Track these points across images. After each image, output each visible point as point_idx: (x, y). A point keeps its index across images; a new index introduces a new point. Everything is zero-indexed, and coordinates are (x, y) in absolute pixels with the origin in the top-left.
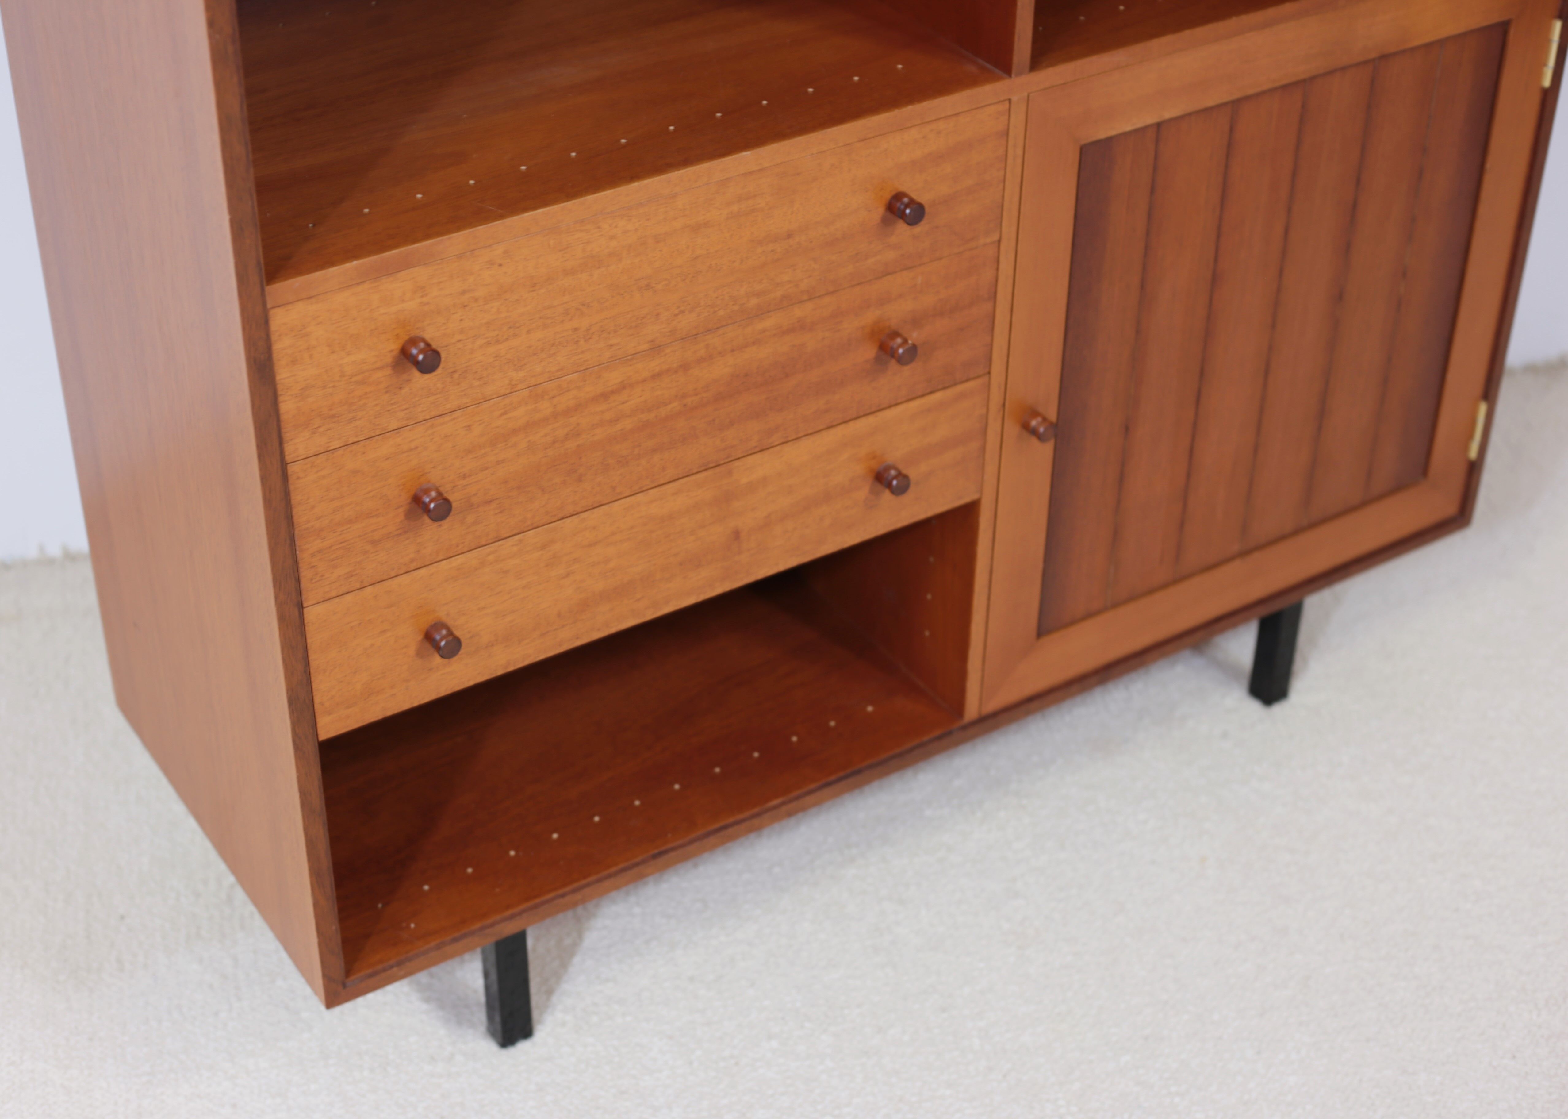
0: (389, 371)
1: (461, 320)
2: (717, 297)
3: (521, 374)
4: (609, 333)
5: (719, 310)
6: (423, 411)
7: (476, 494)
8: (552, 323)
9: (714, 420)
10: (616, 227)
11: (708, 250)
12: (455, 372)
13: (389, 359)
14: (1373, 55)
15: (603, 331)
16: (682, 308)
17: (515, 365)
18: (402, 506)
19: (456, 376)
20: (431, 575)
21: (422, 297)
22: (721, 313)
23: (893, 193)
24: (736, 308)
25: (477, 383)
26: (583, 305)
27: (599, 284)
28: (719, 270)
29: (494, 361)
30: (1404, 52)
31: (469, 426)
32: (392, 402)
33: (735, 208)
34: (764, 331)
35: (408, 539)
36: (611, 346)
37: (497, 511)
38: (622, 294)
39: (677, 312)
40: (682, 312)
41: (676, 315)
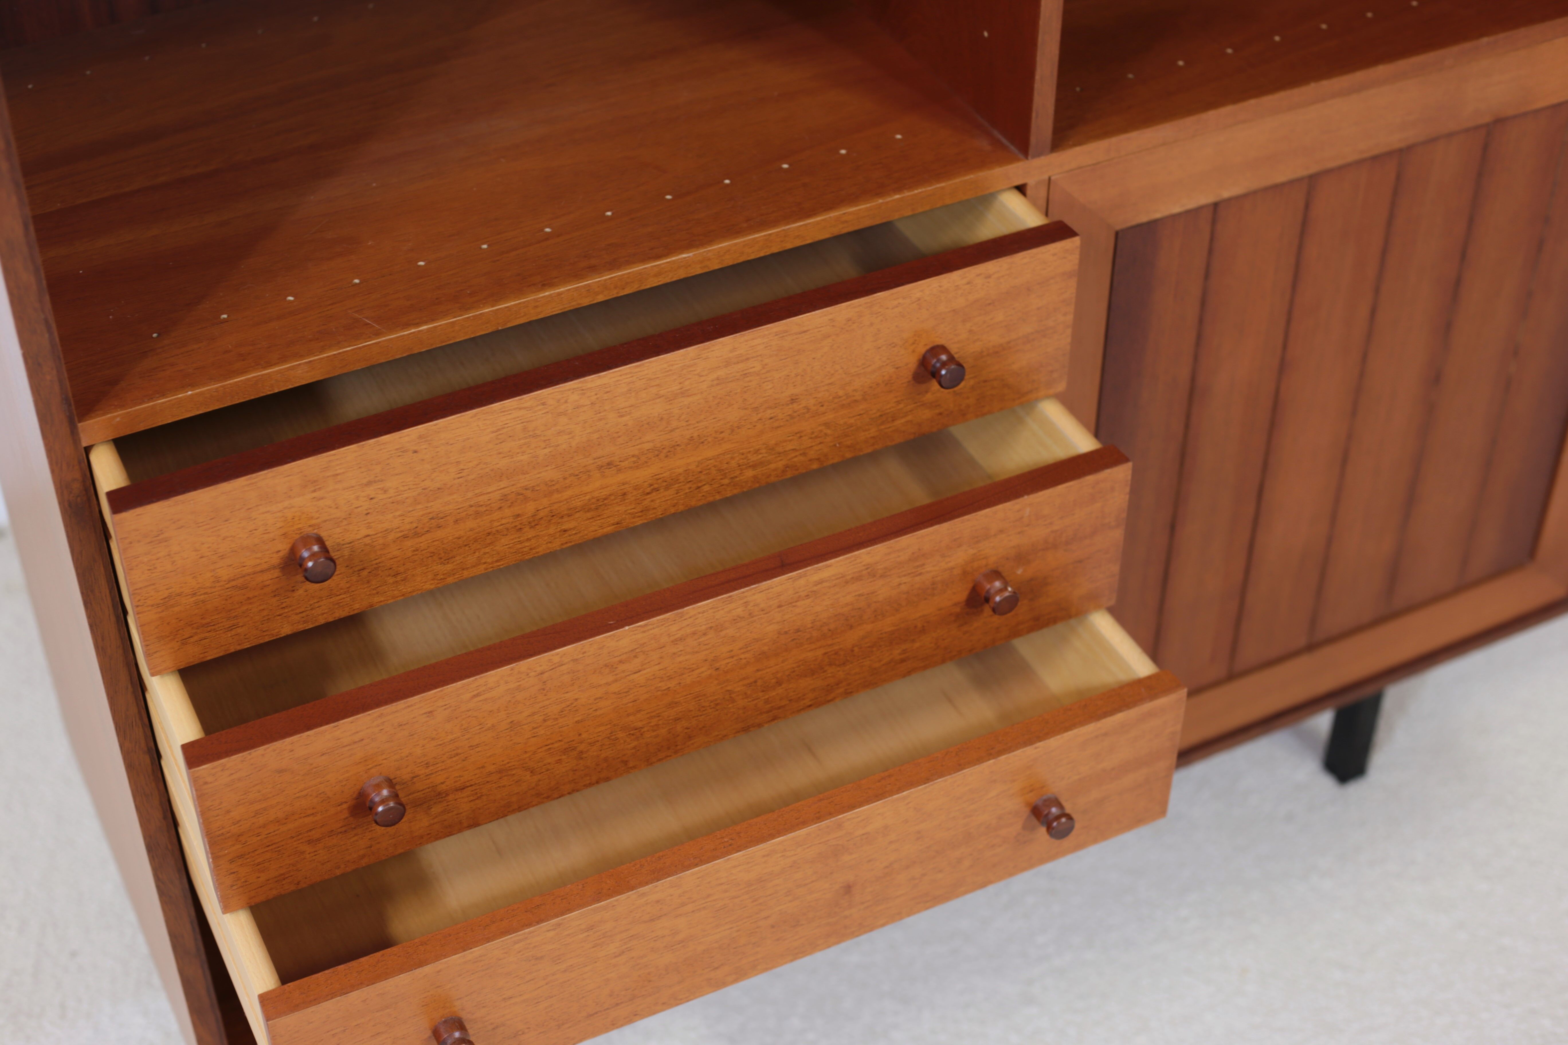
0: (276, 573)
1: (368, 514)
2: (701, 472)
3: (449, 567)
4: (562, 517)
5: (704, 485)
6: (323, 614)
7: (442, 783)
8: (487, 510)
10: (566, 402)
11: (687, 421)
12: (364, 569)
13: (276, 560)
14: (1487, 119)
15: (553, 516)
16: (656, 486)
17: (441, 558)
18: (346, 802)
19: (365, 573)
20: (439, 972)
21: (314, 491)
22: (706, 488)
23: (928, 347)
24: (726, 481)
25: (391, 580)
26: (526, 489)
27: (547, 466)
28: (703, 443)
29: (413, 555)
30: (1525, 115)
31: (431, 712)
32: (284, 605)
33: (721, 373)
34: (821, 582)
35: (356, 835)
36: (565, 531)
37: (472, 798)
38: (577, 475)
39: (648, 490)
40: (657, 490)
41: (648, 494)
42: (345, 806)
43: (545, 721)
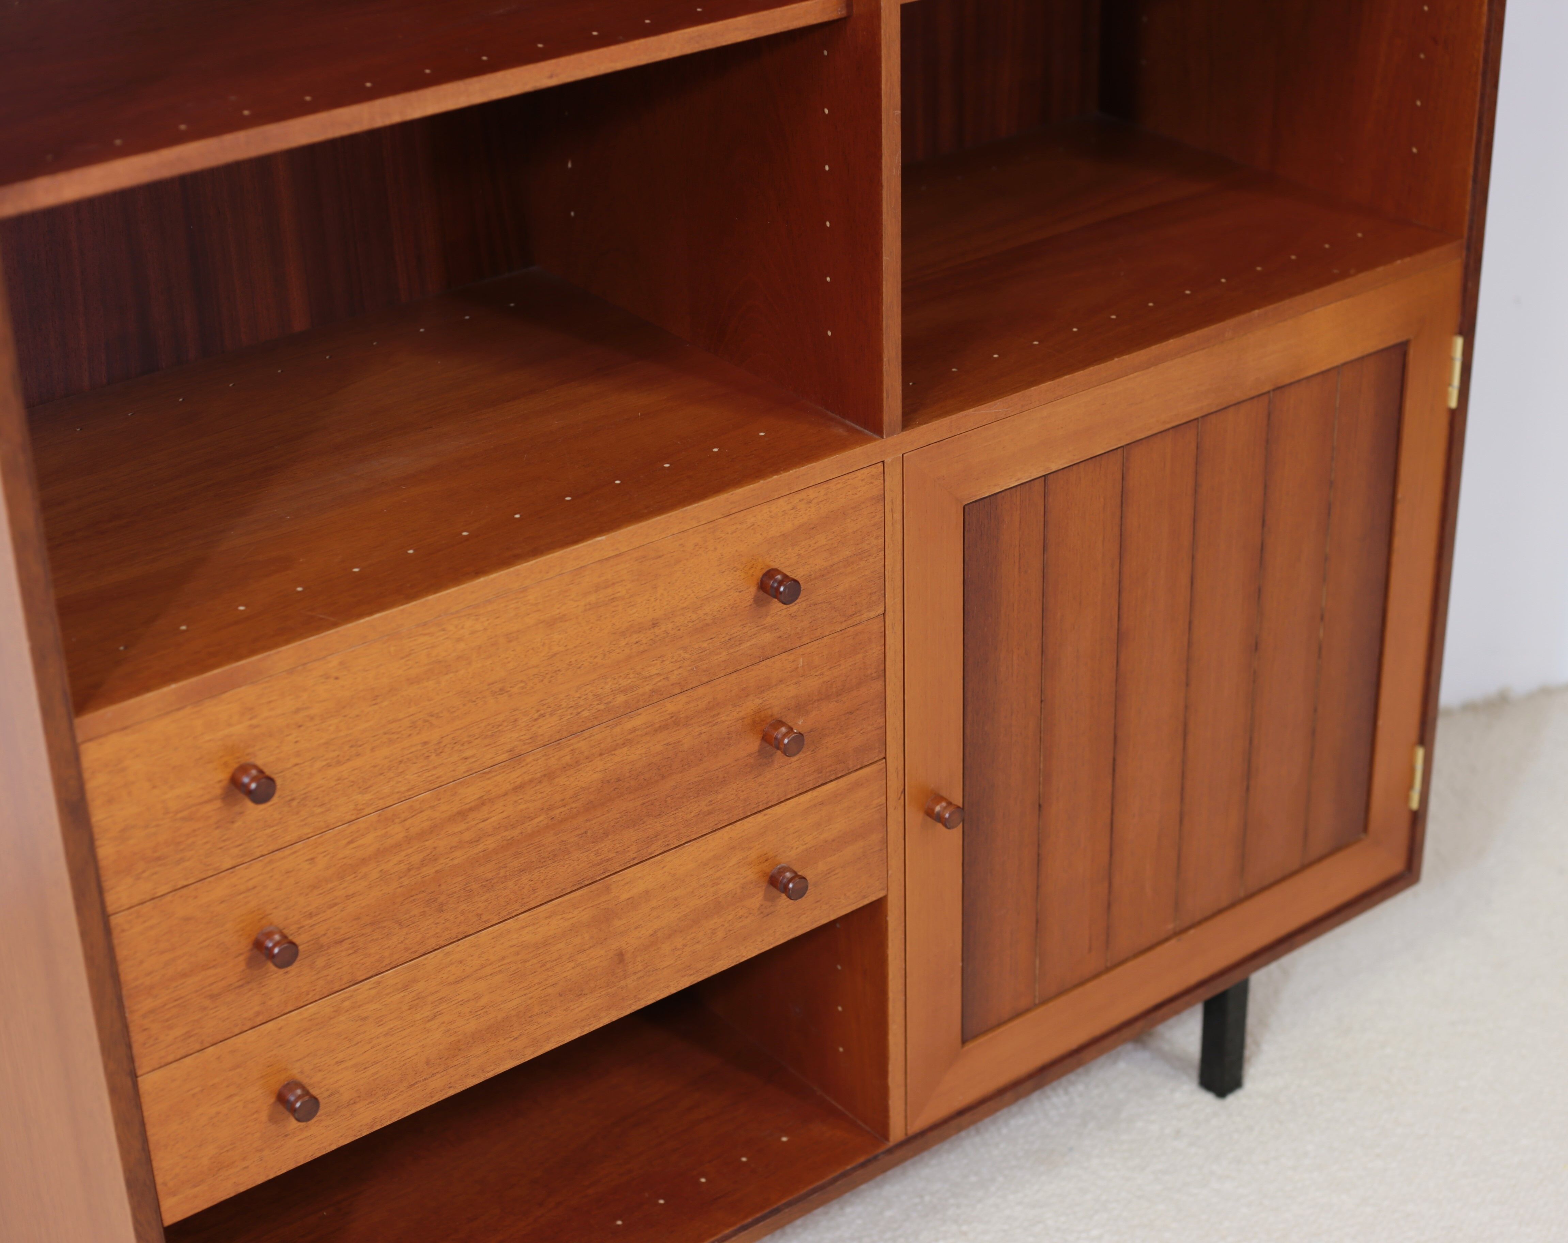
0: (218, 804)
1: (296, 742)
2: (580, 697)
3: (368, 797)
4: (463, 745)
5: (583, 710)
6: (259, 846)
7: (324, 935)
8: (398, 738)
9: (586, 832)
10: (463, 628)
11: (566, 646)
12: (293, 799)
13: (218, 791)
14: (1267, 388)
15: (455, 743)
16: (542, 712)
17: (360, 788)
18: (241, 954)
19: (294, 804)
20: (280, 1029)
21: (251, 719)
22: (586, 714)
23: (765, 571)
24: (602, 707)
25: (319, 810)
26: (432, 716)
27: (448, 692)
28: (580, 668)
29: (336, 785)
30: (1299, 381)
31: (312, 859)
32: (224, 838)
33: (593, 598)
34: (634, 730)
35: (251, 990)
36: (467, 759)
37: (350, 952)
38: (475, 701)
39: (536, 716)
40: (543, 716)
41: (536, 720)
42: (241, 958)
43: (409, 870)
